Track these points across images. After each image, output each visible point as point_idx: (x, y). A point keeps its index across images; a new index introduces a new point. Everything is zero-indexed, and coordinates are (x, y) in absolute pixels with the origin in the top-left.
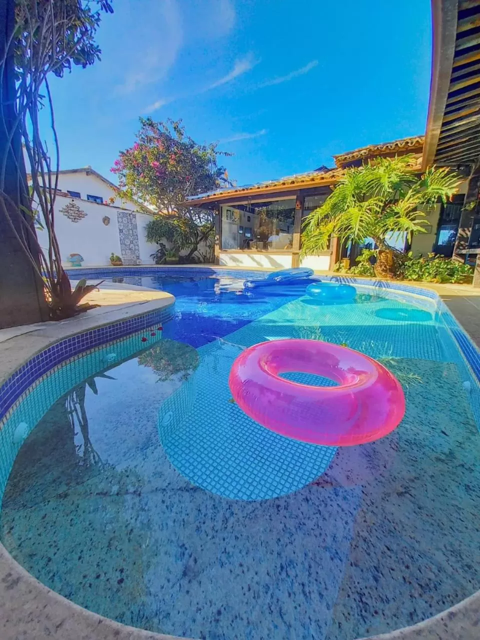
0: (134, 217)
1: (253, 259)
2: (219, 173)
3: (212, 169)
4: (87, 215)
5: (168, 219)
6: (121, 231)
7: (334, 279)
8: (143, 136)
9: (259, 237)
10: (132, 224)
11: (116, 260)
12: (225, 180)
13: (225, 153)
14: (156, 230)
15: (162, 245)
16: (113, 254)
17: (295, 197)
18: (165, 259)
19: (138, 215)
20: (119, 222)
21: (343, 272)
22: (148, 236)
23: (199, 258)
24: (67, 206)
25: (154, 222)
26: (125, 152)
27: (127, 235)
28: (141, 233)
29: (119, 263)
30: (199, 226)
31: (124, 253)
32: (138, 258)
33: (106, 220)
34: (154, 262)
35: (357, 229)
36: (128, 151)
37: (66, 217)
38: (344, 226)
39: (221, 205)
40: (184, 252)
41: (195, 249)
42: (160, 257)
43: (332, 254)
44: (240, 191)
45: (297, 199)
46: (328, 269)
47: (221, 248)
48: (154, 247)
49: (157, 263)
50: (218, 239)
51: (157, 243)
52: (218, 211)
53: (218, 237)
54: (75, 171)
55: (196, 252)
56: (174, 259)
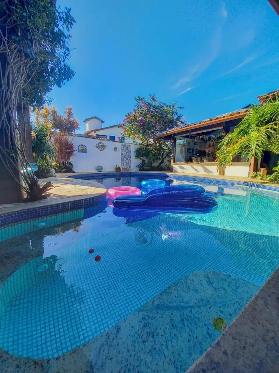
0: (130, 146)
1: (193, 168)
2: (179, 118)
3: (175, 117)
4: (106, 147)
5: (147, 146)
6: (122, 154)
7: (246, 184)
8: (138, 106)
9: (198, 154)
10: (128, 150)
11: (118, 169)
12: (182, 122)
13: (180, 107)
14: (140, 153)
15: (143, 160)
16: (117, 166)
17: (222, 128)
18: (144, 168)
19: (132, 146)
20: (122, 149)
21: (258, 179)
22: (136, 156)
23: (164, 168)
24: (99, 144)
25: (139, 148)
26: (127, 115)
27: (126, 156)
28: (133, 154)
29: (119, 170)
30: (165, 149)
31: (123, 165)
32: (130, 167)
33: (115, 149)
34: (139, 169)
35: (254, 147)
36: (129, 114)
37: (97, 148)
38: (244, 146)
39: (175, 137)
40: (156, 164)
41: (162, 162)
42: (141, 167)
43: (250, 165)
44: (184, 127)
45: (223, 129)
46: (247, 176)
47: (174, 162)
48: (139, 161)
49: (140, 170)
50: (172, 156)
51: (141, 159)
52: (174, 140)
53: (173, 154)
54: (113, 127)
55: (163, 164)
56: (148, 168)
